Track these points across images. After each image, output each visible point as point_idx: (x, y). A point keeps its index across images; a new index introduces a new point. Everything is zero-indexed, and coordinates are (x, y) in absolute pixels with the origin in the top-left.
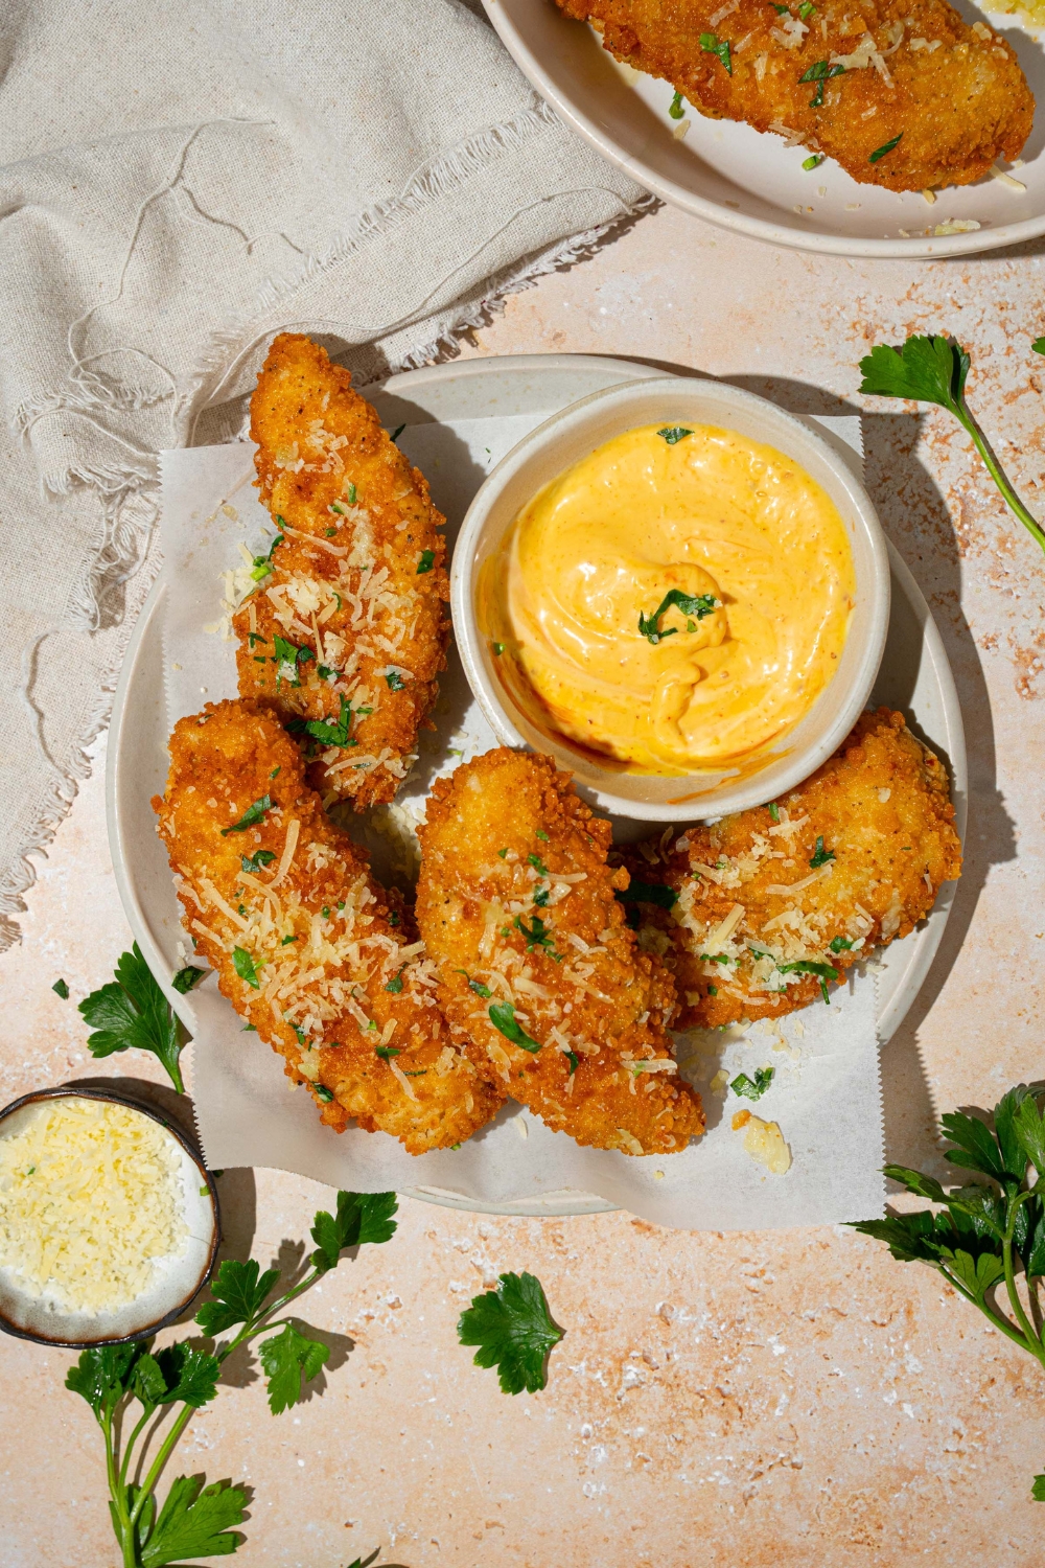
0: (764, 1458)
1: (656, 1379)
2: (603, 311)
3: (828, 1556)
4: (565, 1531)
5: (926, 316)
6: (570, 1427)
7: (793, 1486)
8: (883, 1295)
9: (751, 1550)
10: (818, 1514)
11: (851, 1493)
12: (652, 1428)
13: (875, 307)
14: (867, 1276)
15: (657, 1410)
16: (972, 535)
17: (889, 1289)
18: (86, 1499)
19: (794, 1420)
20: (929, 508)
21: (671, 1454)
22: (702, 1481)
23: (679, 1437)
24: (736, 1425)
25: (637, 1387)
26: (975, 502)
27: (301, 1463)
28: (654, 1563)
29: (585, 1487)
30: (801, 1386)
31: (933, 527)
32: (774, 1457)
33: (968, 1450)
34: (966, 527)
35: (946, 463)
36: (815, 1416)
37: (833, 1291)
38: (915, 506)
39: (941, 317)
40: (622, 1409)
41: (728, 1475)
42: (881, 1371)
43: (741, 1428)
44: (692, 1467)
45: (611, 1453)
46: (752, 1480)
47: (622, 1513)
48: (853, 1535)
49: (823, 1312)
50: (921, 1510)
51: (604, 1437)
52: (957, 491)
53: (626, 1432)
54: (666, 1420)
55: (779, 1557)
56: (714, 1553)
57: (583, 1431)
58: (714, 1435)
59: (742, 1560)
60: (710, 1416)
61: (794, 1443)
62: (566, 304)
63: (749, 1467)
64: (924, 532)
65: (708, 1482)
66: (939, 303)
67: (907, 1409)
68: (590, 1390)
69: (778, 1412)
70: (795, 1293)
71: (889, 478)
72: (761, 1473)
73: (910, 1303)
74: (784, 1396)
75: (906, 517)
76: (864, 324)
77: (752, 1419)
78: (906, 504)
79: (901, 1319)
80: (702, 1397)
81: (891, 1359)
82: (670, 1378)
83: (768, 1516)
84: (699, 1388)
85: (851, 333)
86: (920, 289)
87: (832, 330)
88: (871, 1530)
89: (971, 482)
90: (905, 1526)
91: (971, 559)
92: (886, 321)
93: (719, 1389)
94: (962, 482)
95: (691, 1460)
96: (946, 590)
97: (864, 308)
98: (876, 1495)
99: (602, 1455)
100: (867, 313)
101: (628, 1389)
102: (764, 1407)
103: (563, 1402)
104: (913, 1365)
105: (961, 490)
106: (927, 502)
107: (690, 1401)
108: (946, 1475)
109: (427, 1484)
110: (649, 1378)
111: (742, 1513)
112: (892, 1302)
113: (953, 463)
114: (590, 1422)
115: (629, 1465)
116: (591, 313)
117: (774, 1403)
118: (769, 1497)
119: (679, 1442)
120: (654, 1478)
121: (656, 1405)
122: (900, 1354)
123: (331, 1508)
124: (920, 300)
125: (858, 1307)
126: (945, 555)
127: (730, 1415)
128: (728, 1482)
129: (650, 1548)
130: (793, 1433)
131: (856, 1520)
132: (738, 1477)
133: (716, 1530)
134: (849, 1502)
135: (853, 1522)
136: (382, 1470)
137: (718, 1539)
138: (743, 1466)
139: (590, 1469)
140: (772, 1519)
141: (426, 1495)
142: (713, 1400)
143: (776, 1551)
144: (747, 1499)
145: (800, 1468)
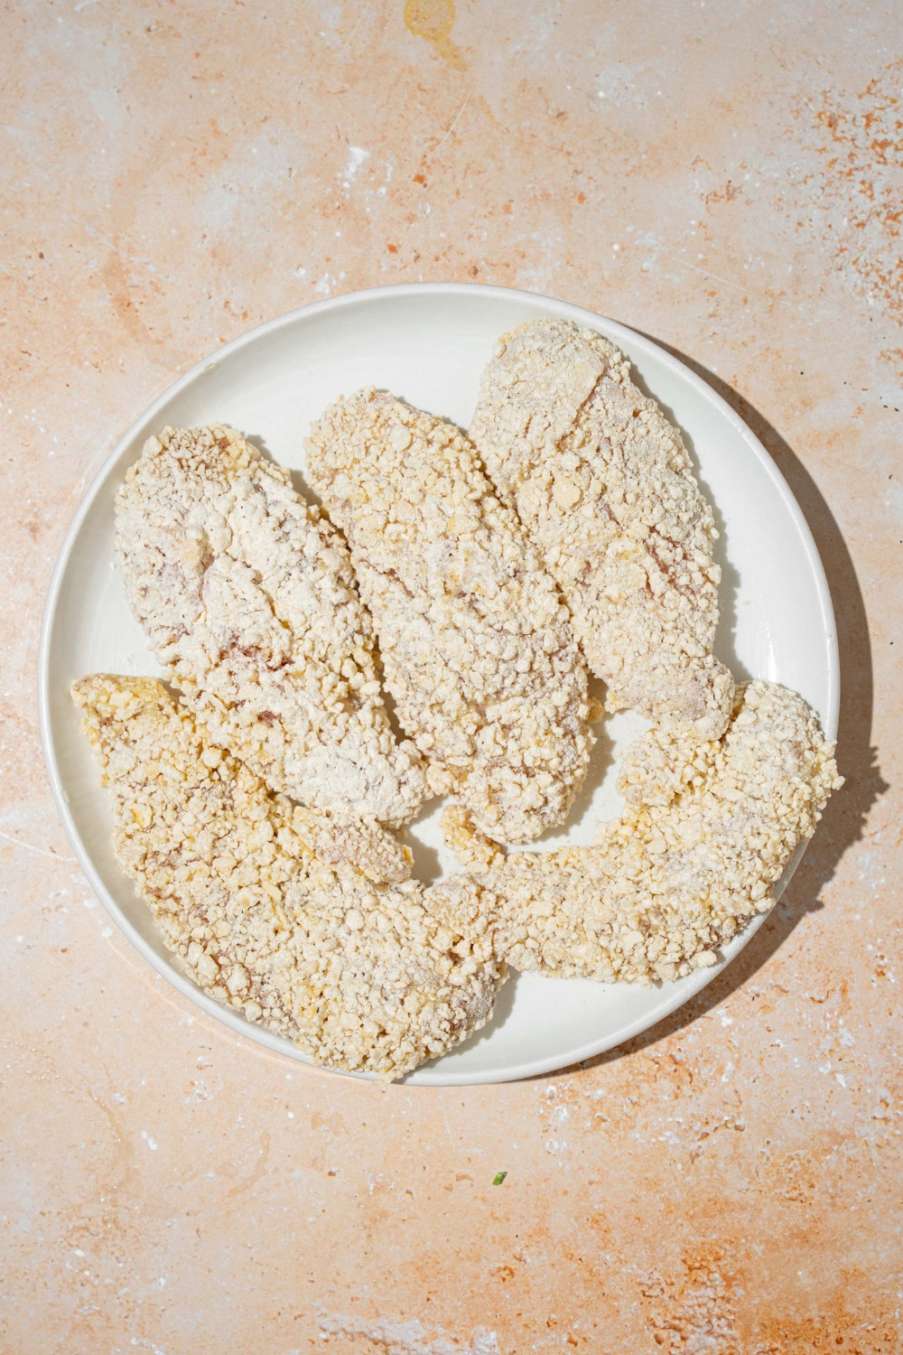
0: (710, 1120)
2: (601, 94)
3: (764, 1211)
4: (528, 1185)
5: (882, 109)
6: (536, 1088)
7: (736, 1147)
8: (821, 974)
9: (695, 1204)
10: (757, 1173)
11: (787, 1154)
12: (610, 1091)
13: (838, 99)
14: (807, 957)
15: (616, 1073)
17: (826, 969)
19: (738, 1087)
20: (880, 276)
21: (627, 1115)
22: (654, 1140)
23: (635, 1099)
24: (686, 1089)
27: (291, 1115)
28: (608, 1215)
29: (547, 1144)
30: (746, 1056)
31: (883, 293)
32: (719, 1120)
33: (894, 1118)
35: (896, 238)
36: (757, 1082)
38: (867, 274)
39: (896, 110)
41: (677, 1135)
42: (818, 1043)
43: (691, 1093)
44: (645, 1127)
45: (573, 1113)
46: (699, 1140)
47: (581, 1168)
48: (788, 1192)
49: (767, 989)
50: (849, 1171)
51: (567, 1098)
53: (587, 1094)
54: (623, 1084)
55: (721, 1211)
56: (662, 1207)
57: (548, 1092)
58: (666, 1098)
59: (687, 1214)
60: (663, 1081)
61: (737, 1107)
62: (569, 87)
63: (696, 1128)
64: (875, 297)
65: (658, 1141)
66: (894, 97)
67: (840, 1078)
69: (724, 1079)
70: (742, 970)
71: (846, 249)
72: (707, 1134)
73: (845, 982)
74: (730, 1064)
76: (828, 114)
77: (701, 1085)
78: (860, 272)
79: (836, 996)
80: (657, 1063)
81: (827, 1032)
83: (712, 1174)
84: (653, 1055)
85: (817, 121)
86: (879, 85)
87: (800, 119)
88: (804, 1188)
90: (834, 1186)
92: (848, 113)
93: (672, 1057)
95: (645, 1120)
96: (893, 348)
97: (828, 100)
98: (810, 1157)
99: (564, 1114)
100: (831, 105)
102: (711, 1074)
104: (847, 1039)
106: (878, 271)
107: (645, 1066)
108: (873, 1139)
109: (404, 1138)
111: (689, 1170)
112: (829, 981)
114: (554, 1084)
115: (589, 1124)
116: (592, 96)
117: (721, 1071)
118: (713, 1157)
119: (634, 1104)
120: (610, 1136)
121: (615, 1070)
122: (835, 1028)
123: (316, 1158)
124: (878, 95)
125: (799, 985)
126: (893, 318)
127: (681, 1080)
128: (678, 1141)
129: (605, 1201)
130: (737, 1099)
131: (791, 1179)
132: (687, 1137)
133: (665, 1185)
134: (785, 1162)
135: (788, 1180)
136: (364, 1125)
137: (666, 1193)
138: (691, 1127)
139: (553, 1128)
140: (716, 1176)
141: (403, 1148)
142: (666, 1066)
143: (718, 1206)
144: (694, 1157)
145: (742, 1130)
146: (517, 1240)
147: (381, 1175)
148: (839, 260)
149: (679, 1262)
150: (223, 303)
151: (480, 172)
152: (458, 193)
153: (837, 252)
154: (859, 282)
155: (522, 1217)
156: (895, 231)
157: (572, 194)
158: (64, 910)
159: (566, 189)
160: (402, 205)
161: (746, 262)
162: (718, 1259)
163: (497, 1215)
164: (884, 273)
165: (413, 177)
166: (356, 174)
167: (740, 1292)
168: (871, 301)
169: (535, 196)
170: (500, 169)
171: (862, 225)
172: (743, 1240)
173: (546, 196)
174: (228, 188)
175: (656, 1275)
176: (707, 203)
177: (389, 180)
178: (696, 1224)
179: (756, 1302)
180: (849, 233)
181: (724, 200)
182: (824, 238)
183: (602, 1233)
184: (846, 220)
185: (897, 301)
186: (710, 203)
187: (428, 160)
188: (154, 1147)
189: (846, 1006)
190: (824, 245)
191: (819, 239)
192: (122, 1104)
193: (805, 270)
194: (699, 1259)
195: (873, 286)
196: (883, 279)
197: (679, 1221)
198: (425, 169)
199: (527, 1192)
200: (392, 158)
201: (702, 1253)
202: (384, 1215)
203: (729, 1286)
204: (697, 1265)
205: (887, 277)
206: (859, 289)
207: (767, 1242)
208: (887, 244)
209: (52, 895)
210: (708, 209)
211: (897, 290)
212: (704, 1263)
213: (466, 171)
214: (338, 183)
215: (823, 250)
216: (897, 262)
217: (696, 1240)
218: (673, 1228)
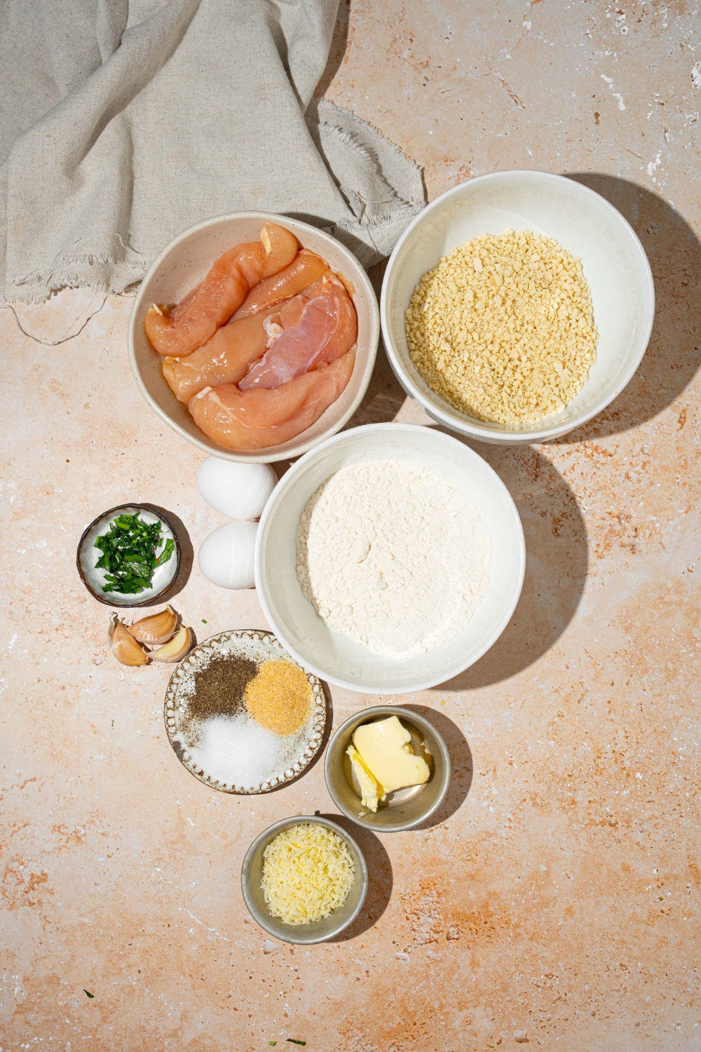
3: (456, 865)
7: (445, 836)
8: (485, 763)
9: (426, 860)
10: (453, 848)
11: (467, 840)
16: (539, 473)
26: (541, 460)
27: (253, 813)
31: (525, 469)
32: (438, 824)
33: (514, 827)
34: (537, 470)
37: (466, 761)
38: (519, 460)
41: (419, 830)
42: (482, 793)
46: (429, 832)
48: (466, 857)
50: (493, 849)
52: (535, 456)
55: (437, 864)
56: (412, 861)
59: (422, 864)
61: (446, 819)
64: (521, 470)
67: (491, 809)
71: (510, 449)
72: (433, 830)
75: (515, 464)
78: (516, 459)
79: (491, 773)
83: (434, 847)
88: (473, 855)
90: (487, 855)
91: (538, 482)
94: (537, 453)
96: (528, 493)
98: (476, 842)
104: (495, 792)
106: (523, 459)
108: (504, 836)
111: (424, 845)
118: (435, 840)
122: (490, 787)
126: (529, 480)
131: (468, 851)
132: (424, 831)
133: (413, 851)
134: (466, 844)
137: (414, 855)
138: (426, 827)
143: (436, 861)
144: (426, 840)
145: (448, 829)
148: (507, 454)
149: (418, 885)
158: (159, 720)
162: (435, 885)
164: (526, 460)
167: (444, 899)
168: (520, 472)
172: (446, 877)
175: (408, 890)
178: (426, 869)
179: (451, 904)
183: (385, 871)
185: (531, 473)
188: (193, 825)
189: (495, 777)
192: (180, 805)
194: (427, 884)
196: (525, 463)
197: (419, 867)
201: (428, 882)
203: (439, 897)
204: (426, 887)
205: (527, 462)
207: (456, 878)
208: (528, 448)
209: (153, 713)
212: (429, 886)
216: (532, 456)
217: (426, 876)
218: (416, 871)
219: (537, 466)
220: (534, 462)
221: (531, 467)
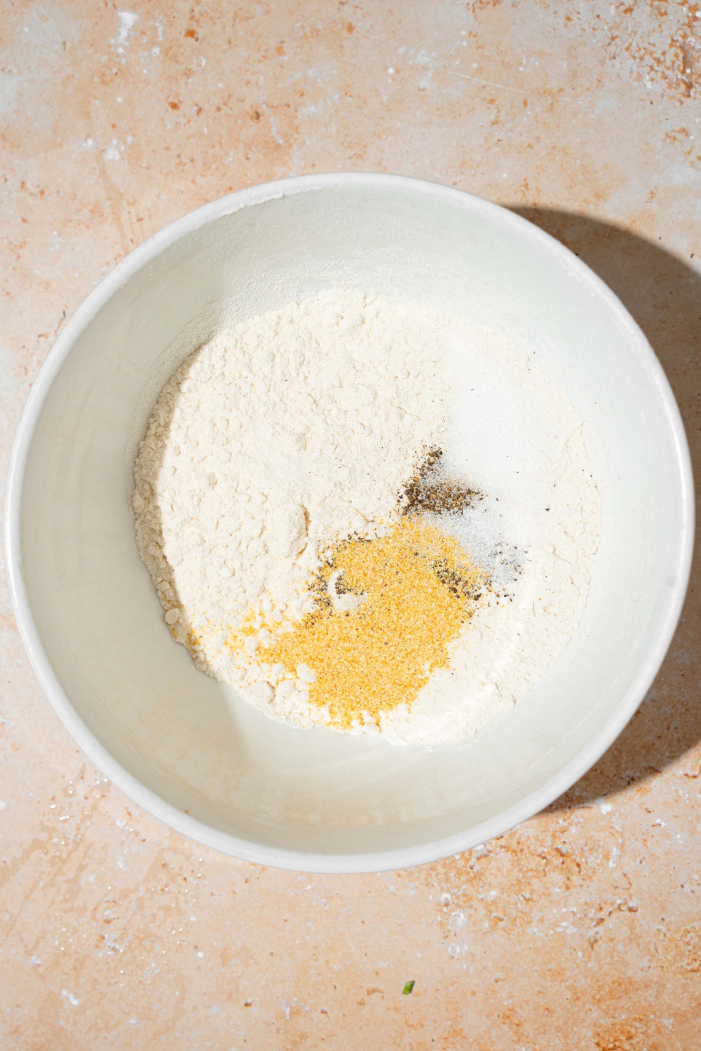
0: (603, 905)
1: (502, 847)
3: (669, 986)
4: (437, 990)
6: (431, 898)
7: (632, 928)
9: (600, 988)
10: (656, 950)
11: (683, 928)
12: (503, 890)
14: (676, 735)
15: (506, 874)
16: (694, 77)
18: (18, 1006)
19: (626, 870)
20: (655, 59)
21: (522, 912)
22: (551, 932)
23: (528, 896)
24: (576, 879)
25: (486, 856)
26: (693, 48)
27: (200, 955)
28: (517, 1009)
29: (450, 949)
30: (629, 839)
31: (660, 75)
32: (612, 904)
34: (688, 71)
35: (665, 18)
36: (644, 863)
37: (648, 752)
38: (642, 59)
40: (475, 877)
41: (573, 924)
43: (581, 882)
44: (542, 920)
45: (470, 916)
46: (595, 926)
47: (485, 968)
48: (688, 964)
49: (641, 772)
51: (462, 903)
52: (677, 41)
53: (481, 897)
54: (514, 882)
55: (626, 992)
56: (569, 995)
57: (443, 900)
58: (557, 890)
59: (594, 998)
60: (552, 875)
61: (628, 889)
63: (591, 915)
64: (652, 80)
65: (557, 933)
68: (445, 864)
69: (611, 864)
71: (617, 37)
72: (602, 920)
74: (615, 849)
77: (590, 873)
78: (634, 57)
80: (544, 858)
82: (515, 846)
83: (612, 957)
84: (540, 850)
89: (688, 31)
91: (695, 98)
93: (557, 850)
94: (681, 32)
95: (540, 914)
96: (677, 128)
99: (462, 918)
101: (478, 859)
102: (598, 861)
103: (423, 876)
105: (680, 39)
106: (651, 53)
107: (533, 862)
109: (312, 962)
110: (496, 846)
111: (590, 956)
113: (671, 17)
114: (448, 891)
115: (487, 925)
117: (607, 857)
118: (611, 940)
119: (528, 900)
120: (509, 934)
121: (504, 870)
123: (231, 992)
125: (671, 764)
126: (673, 98)
127: (570, 871)
128: (575, 930)
129: (513, 996)
130: (626, 881)
131: (690, 951)
132: (583, 925)
133: (568, 974)
134: (682, 936)
135: (687, 953)
136: (272, 954)
137: (571, 981)
138: (586, 915)
139: (452, 933)
140: (617, 958)
141: (312, 971)
142: (553, 860)
143: (624, 987)
144: (593, 943)
145: (636, 911)
146: (433, 1044)
147: (295, 999)
148: (612, 49)
149: (593, 1045)
150: (19, 185)
151: (248, 18)
152: (230, 42)
153: (609, 41)
154: (635, 68)
155: (435, 1021)
156: (663, 11)
157: (340, 26)
159: (334, 22)
160: (177, 62)
161: (521, 64)
162: (630, 1038)
163: (411, 1022)
164: (658, 55)
165: (184, 33)
166: (128, 38)
168: (649, 85)
169: (305, 34)
170: (268, 12)
171: (629, 10)
172: (652, 1017)
173: (316, 32)
174: (7, 70)
176: (474, 11)
177: (161, 39)
178: (604, 1007)
180: (618, 20)
181: (490, 6)
182: (594, 29)
183: (514, 1027)
184: (613, 7)
185: (674, 81)
186: (477, 11)
187: (196, 13)
188: (75, 1002)
190: (594, 36)
191: (589, 31)
192: (39, 965)
193: (580, 64)
194: (612, 1040)
195: (649, 69)
196: (658, 61)
197: (588, 1006)
198: (194, 23)
199: (437, 997)
200: (161, 18)
201: (614, 1034)
202: (304, 1037)
204: (611, 1046)
205: (662, 59)
206: (635, 74)
207: (675, 1015)
208: (657, 26)
210: (475, 18)
211: (674, 70)
212: (617, 1043)
213: (234, 19)
214: (112, 49)
215: (594, 41)
216: (669, 41)
217: (606, 1022)
218: (582, 1014)
219: (686, 63)
220: (676, 55)
221: (672, 67)
